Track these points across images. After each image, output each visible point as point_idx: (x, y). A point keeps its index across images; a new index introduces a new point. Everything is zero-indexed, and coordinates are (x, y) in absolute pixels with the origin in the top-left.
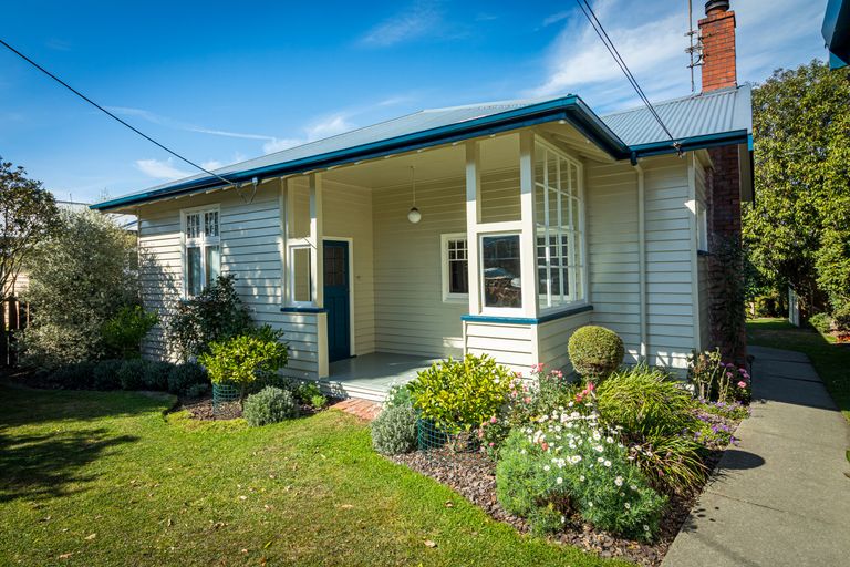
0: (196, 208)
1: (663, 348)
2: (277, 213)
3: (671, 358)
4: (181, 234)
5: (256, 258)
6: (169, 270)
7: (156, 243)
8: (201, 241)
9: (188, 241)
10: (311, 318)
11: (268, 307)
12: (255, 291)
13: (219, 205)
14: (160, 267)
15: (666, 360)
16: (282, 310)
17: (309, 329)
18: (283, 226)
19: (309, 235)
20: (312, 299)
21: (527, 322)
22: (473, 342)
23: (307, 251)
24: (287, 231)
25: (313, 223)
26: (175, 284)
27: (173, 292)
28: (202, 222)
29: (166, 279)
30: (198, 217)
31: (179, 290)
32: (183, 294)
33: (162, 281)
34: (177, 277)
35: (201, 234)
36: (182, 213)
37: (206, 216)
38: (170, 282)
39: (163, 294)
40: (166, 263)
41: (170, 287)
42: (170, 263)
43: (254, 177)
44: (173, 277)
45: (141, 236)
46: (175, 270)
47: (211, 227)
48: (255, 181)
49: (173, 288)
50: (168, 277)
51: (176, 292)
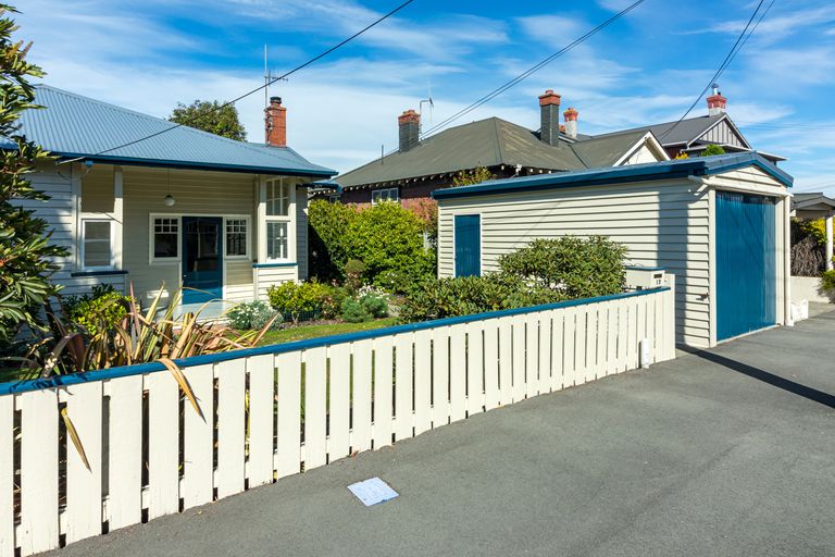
2: (68, 188)
18: (76, 200)
19: (112, 211)
20: (113, 262)
21: (293, 265)
22: (262, 279)
23: (109, 224)
24: (80, 206)
25: (119, 203)
43: (91, 160)
48: (89, 163)
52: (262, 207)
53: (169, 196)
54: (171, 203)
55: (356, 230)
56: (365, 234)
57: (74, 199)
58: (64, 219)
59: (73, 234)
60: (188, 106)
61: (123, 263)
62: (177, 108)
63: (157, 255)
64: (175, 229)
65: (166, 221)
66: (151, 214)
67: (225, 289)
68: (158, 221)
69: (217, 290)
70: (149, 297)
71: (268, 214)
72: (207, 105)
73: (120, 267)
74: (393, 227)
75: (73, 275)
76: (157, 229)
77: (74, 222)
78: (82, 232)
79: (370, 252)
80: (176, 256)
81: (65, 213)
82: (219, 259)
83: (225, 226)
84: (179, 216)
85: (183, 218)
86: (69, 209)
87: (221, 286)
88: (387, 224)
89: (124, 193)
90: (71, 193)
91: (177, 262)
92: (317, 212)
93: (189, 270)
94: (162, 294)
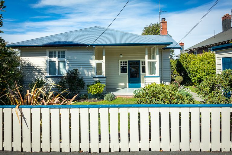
1: (165, 81)
4: (47, 57)
6: (38, 67)
7: (31, 59)
8: (56, 59)
13: (67, 49)
14: (33, 67)
18: (93, 57)
19: (103, 60)
20: (103, 74)
21: (158, 77)
22: (146, 81)
24: (95, 58)
25: (104, 57)
26: (42, 72)
27: (41, 74)
28: (57, 54)
29: (37, 70)
30: (55, 52)
31: (44, 73)
32: (46, 75)
33: (34, 71)
34: (43, 69)
35: (56, 57)
36: (47, 51)
37: (59, 52)
38: (39, 71)
39: (35, 75)
40: (37, 65)
41: (39, 73)
42: (39, 65)
43: (94, 45)
44: (41, 69)
45: (22, 56)
46: (42, 67)
47: (61, 56)
48: (94, 46)
49: (41, 73)
50: (38, 69)
51: (43, 74)
53: (121, 55)
54: (122, 56)
55: (194, 64)
56: (197, 66)
57: (93, 56)
58: (91, 62)
59: (93, 66)
60: (149, 26)
61: (106, 75)
62: (145, 27)
63: (121, 72)
64: (126, 64)
65: (124, 62)
66: (119, 60)
67: (141, 83)
68: (121, 62)
69: (139, 84)
70: (119, 85)
71: (148, 59)
72: (155, 25)
73: (104, 76)
74: (209, 63)
75: (93, 77)
76: (121, 64)
77: (93, 63)
78: (95, 66)
79: (199, 73)
80: (126, 73)
81: (91, 60)
82: (139, 74)
83: (141, 63)
84: (127, 60)
85: (128, 61)
86: (92, 59)
87: (140, 83)
88: (207, 62)
89: (105, 54)
90: (92, 55)
91: (127, 75)
92: (183, 58)
93: (130, 77)
94: (123, 84)
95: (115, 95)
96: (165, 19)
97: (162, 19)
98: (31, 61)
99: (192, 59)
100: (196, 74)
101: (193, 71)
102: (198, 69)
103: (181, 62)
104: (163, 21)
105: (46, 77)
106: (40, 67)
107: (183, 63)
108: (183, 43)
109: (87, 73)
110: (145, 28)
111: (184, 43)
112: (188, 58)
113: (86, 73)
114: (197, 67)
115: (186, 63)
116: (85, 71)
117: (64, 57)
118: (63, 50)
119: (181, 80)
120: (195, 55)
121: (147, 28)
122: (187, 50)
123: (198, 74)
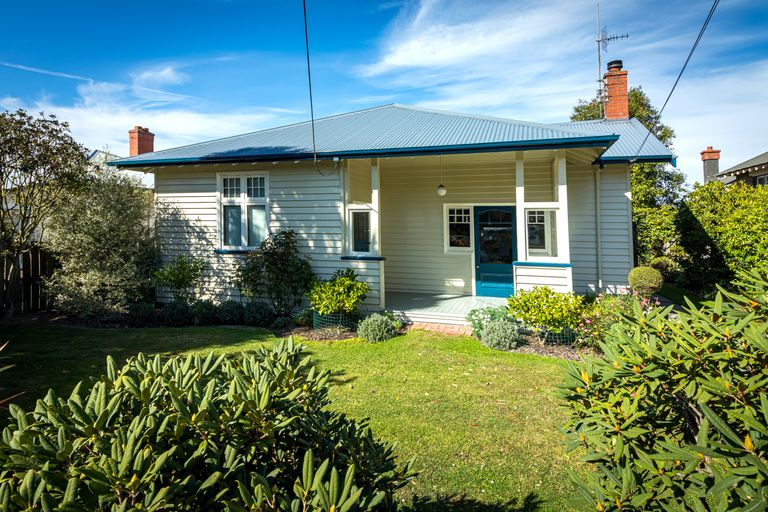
0: (237, 173)
1: (611, 282)
2: (337, 183)
3: (616, 288)
4: (218, 194)
5: (313, 218)
6: (198, 224)
7: (181, 200)
8: (243, 200)
9: (225, 201)
10: (374, 265)
11: (326, 256)
12: (311, 244)
13: (267, 172)
14: (187, 221)
15: (613, 290)
16: (342, 258)
17: (371, 272)
19: (371, 202)
20: (373, 250)
21: (563, 265)
22: (521, 279)
23: (367, 214)
24: (347, 198)
25: (375, 194)
26: (207, 236)
27: (204, 242)
28: (243, 185)
29: (194, 231)
30: (238, 180)
31: (213, 241)
32: (218, 245)
33: (188, 233)
34: (211, 230)
35: (242, 195)
36: (218, 176)
37: (249, 180)
38: (201, 235)
39: (190, 245)
40: (195, 217)
41: (200, 238)
42: (201, 217)
43: (336, 156)
44: (205, 230)
45: (158, 192)
46: (207, 224)
47: (256, 190)
48: (336, 159)
49: (205, 239)
50: (198, 230)
51: (209, 243)
52: (520, 191)
53: (441, 186)
54: (443, 192)
55: (739, 221)
56: (754, 228)
61: (382, 251)
63: (452, 244)
64: (467, 219)
65: (459, 211)
66: (445, 205)
68: (451, 212)
69: (508, 285)
70: (447, 284)
71: (526, 200)
73: (379, 254)
75: (346, 258)
76: (451, 219)
77: (343, 212)
78: (350, 220)
80: (469, 246)
84: (470, 206)
85: (475, 207)
86: (339, 201)
90: (339, 188)
91: (470, 252)
93: (482, 262)
94: (459, 283)
95: (412, 319)
96: (620, 62)
97: (610, 64)
98: (182, 206)
99: (737, 202)
100: (749, 258)
101: (734, 248)
102: (757, 241)
103: (694, 213)
104: (615, 72)
105: (218, 252)
106: (203, 224)
107: (699, 218)
108: (714, 149)
109: (331, 243)
110: (577, 110)
111: (719, 152)
112: (722, 200)
113: (327, 244)
114: (755, 233)
115: (712, 215)
116: (325, 237)
117: (263, 195)
118: (257, 175)
119: (653, 285)
120: (752, 189)
121: (583, 107)
122: (729, 174)
123: (756, 258)
